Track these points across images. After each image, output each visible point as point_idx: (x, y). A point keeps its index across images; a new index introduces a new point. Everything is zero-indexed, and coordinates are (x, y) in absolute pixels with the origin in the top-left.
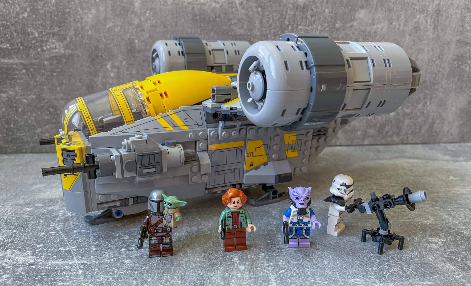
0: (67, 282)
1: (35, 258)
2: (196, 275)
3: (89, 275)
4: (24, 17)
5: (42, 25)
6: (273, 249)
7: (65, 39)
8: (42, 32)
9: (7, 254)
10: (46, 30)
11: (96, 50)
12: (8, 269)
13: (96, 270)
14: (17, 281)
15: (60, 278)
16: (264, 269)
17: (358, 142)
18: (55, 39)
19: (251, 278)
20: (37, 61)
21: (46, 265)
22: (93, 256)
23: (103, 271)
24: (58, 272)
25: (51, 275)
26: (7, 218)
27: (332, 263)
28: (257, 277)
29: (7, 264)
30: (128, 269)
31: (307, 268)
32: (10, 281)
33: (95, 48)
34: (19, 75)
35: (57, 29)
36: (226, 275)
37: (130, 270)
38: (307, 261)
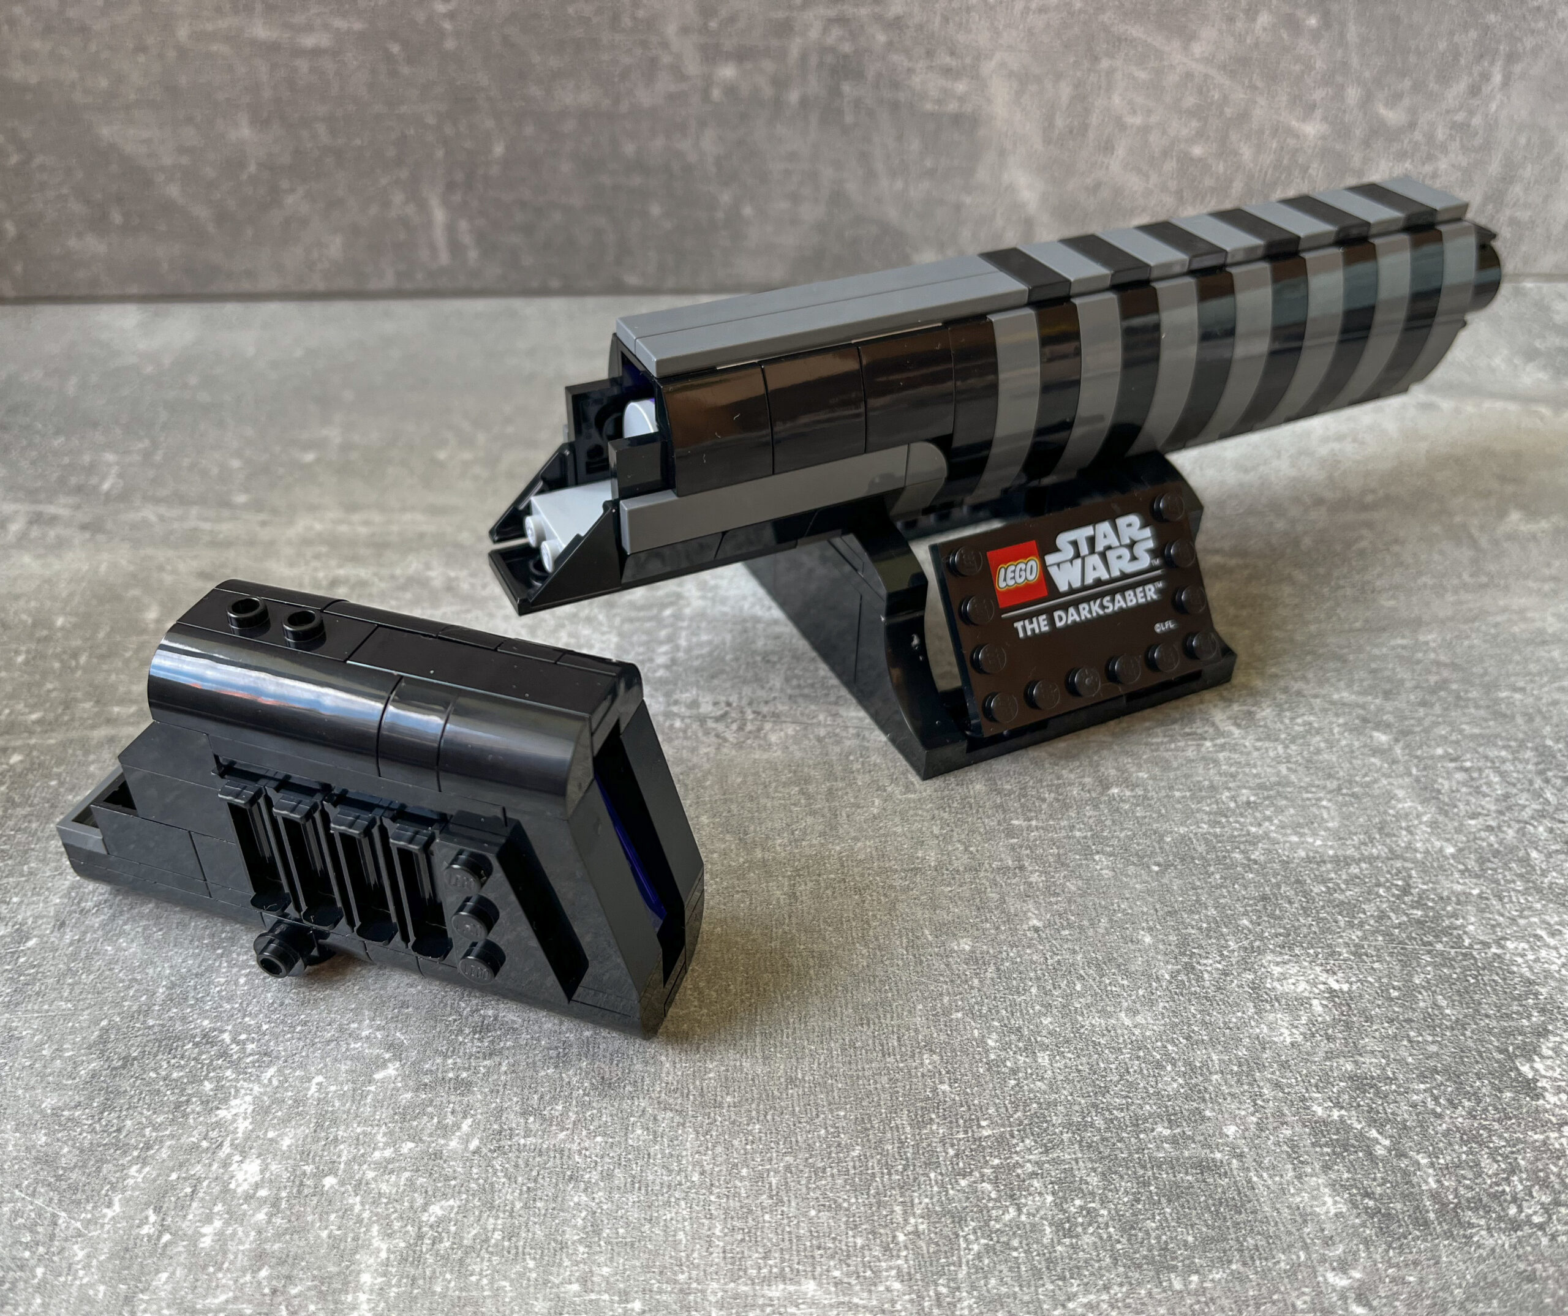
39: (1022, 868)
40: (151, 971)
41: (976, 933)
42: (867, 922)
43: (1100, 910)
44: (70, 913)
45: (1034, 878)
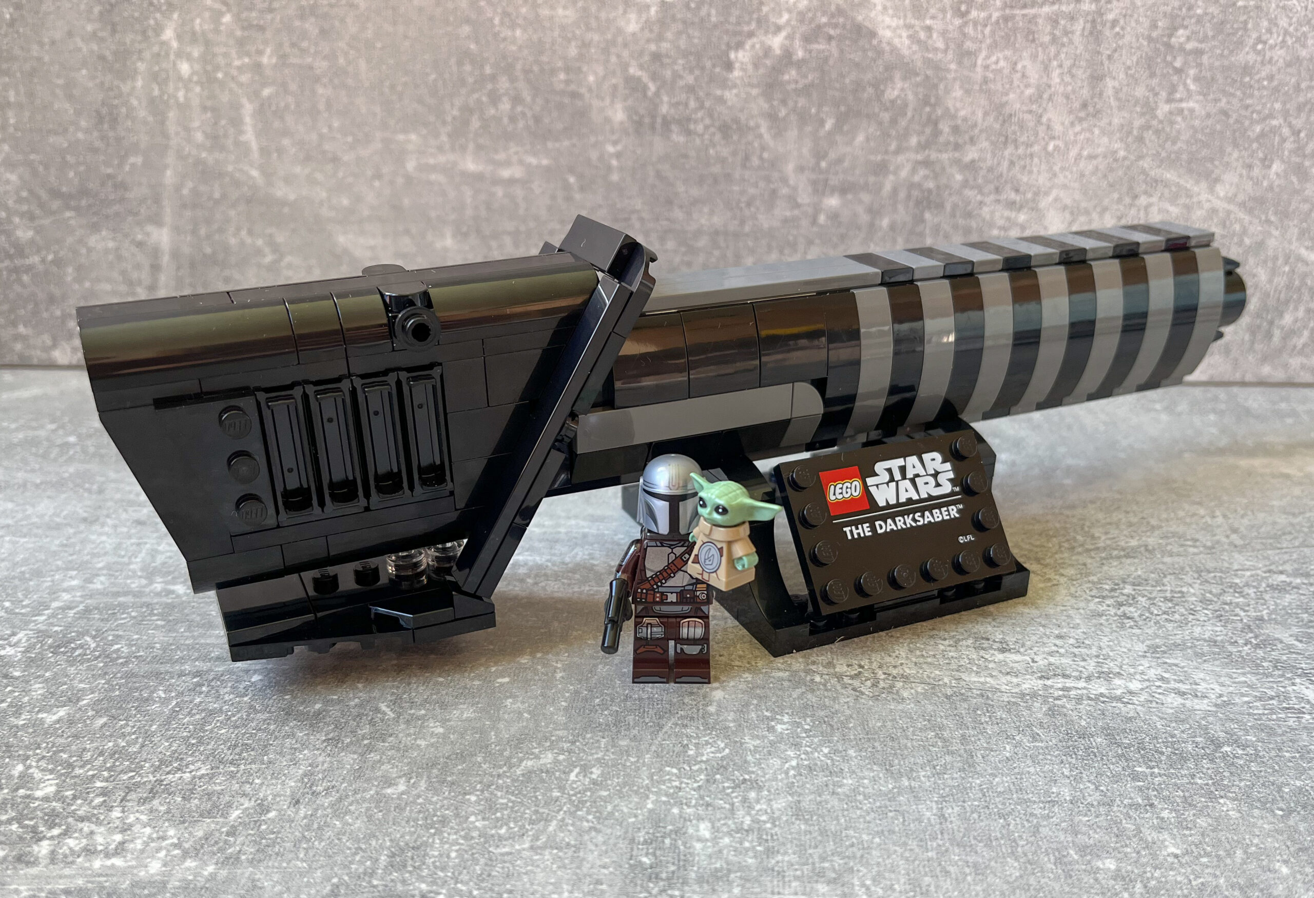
39: (1152, 805)
40: (374, 843)
41: (1119, 856)
42: (1015, 841)
43: (1234, 844)
44: (303, 794)
45: (1165, 814)
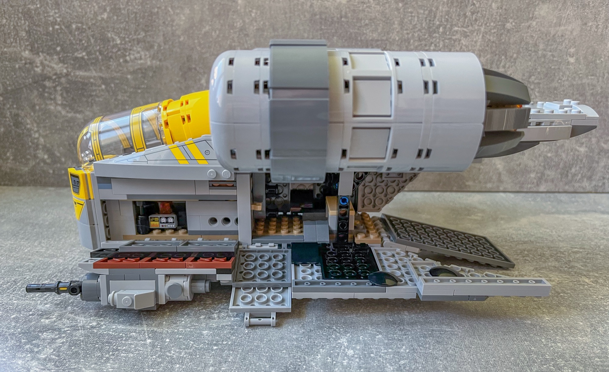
0: (131, 353)
1: (98, 320)
2: (290, 357)
3: (159, 347)
4: (103, 19)
5: (125, 29)
6: (395, 330)
7: (152, 47)
8: (124, 38)
9: (66, 313)
10: (129, 35)
11: (188, 61)
12: (65, 332)
13: (168, 340)
14: (73, 348)
15: (124, 348)
16: (380, 356)
17: (530, 188)
18: (140, 47)
19: (360, 367)
20: (119, 74)
21: (109, 330)
22: (166, 322)
23: (175, 342)
24: (122, 340)
25: (115, 342)
26: (73, 268)
27: (474, 356)
28: (368, 366)
29: (64, 325)
30: (205, 342)
31: (438, 359)
32: (65, 347)
33: (187, 58)
34: (98, 91)
35: (143, 34)
36: (329, 361)
37: (208, 344)
38: (440, 350)
